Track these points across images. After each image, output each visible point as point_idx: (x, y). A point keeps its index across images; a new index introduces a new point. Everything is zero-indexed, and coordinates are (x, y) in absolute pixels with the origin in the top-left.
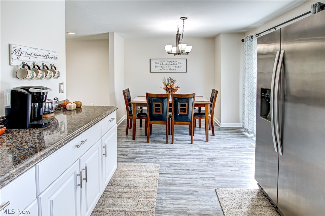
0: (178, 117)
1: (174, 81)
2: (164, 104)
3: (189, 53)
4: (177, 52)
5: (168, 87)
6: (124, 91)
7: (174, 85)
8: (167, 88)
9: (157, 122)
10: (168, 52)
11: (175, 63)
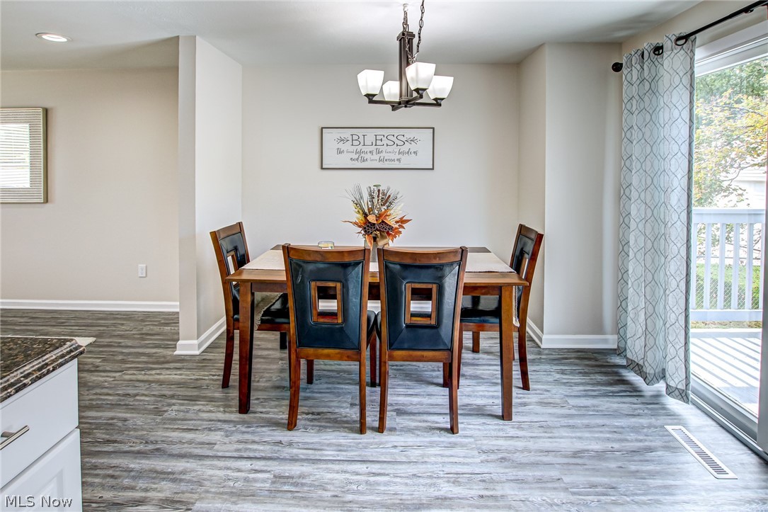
0: (402, 335)
1: (390, 200)
2: (351, 286)
3: (442, 102)
4: (401, 96)
5: (372, 219)
6: (215, 236)
7: (392, 212)
8: (367, 222)
9: (326, 351)
10: (367, 95)
11: (397, 141)
